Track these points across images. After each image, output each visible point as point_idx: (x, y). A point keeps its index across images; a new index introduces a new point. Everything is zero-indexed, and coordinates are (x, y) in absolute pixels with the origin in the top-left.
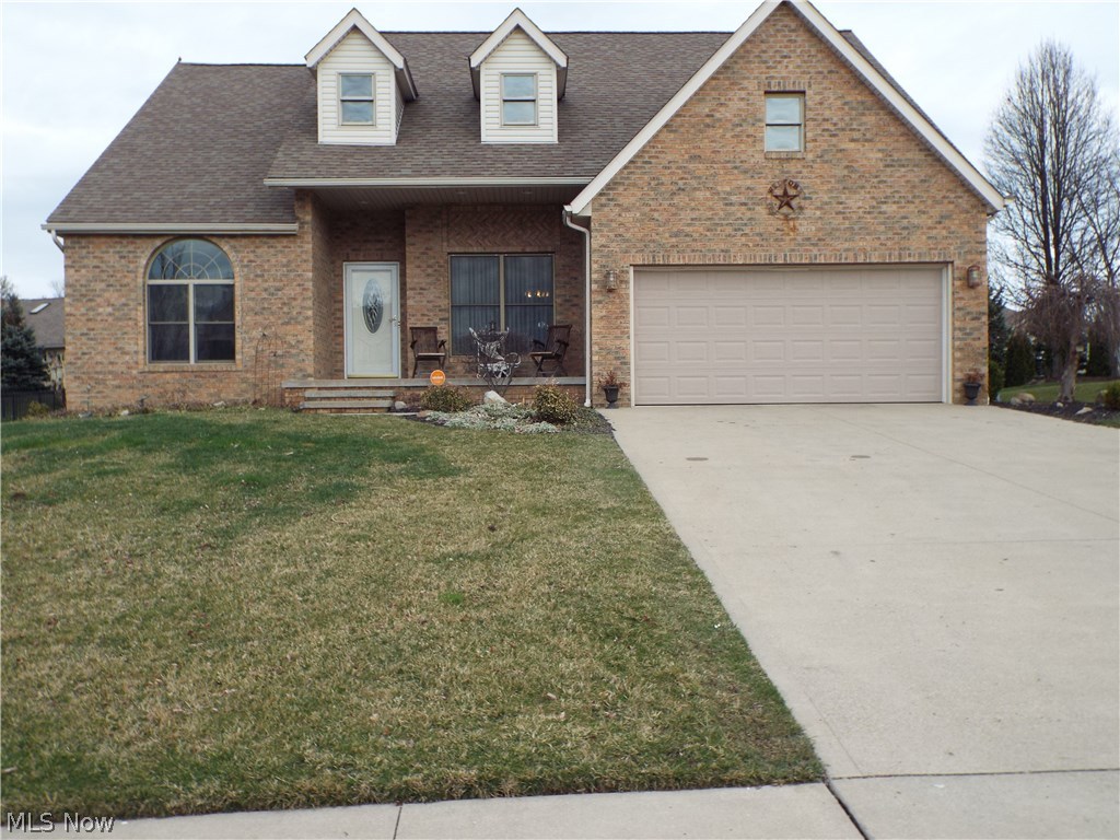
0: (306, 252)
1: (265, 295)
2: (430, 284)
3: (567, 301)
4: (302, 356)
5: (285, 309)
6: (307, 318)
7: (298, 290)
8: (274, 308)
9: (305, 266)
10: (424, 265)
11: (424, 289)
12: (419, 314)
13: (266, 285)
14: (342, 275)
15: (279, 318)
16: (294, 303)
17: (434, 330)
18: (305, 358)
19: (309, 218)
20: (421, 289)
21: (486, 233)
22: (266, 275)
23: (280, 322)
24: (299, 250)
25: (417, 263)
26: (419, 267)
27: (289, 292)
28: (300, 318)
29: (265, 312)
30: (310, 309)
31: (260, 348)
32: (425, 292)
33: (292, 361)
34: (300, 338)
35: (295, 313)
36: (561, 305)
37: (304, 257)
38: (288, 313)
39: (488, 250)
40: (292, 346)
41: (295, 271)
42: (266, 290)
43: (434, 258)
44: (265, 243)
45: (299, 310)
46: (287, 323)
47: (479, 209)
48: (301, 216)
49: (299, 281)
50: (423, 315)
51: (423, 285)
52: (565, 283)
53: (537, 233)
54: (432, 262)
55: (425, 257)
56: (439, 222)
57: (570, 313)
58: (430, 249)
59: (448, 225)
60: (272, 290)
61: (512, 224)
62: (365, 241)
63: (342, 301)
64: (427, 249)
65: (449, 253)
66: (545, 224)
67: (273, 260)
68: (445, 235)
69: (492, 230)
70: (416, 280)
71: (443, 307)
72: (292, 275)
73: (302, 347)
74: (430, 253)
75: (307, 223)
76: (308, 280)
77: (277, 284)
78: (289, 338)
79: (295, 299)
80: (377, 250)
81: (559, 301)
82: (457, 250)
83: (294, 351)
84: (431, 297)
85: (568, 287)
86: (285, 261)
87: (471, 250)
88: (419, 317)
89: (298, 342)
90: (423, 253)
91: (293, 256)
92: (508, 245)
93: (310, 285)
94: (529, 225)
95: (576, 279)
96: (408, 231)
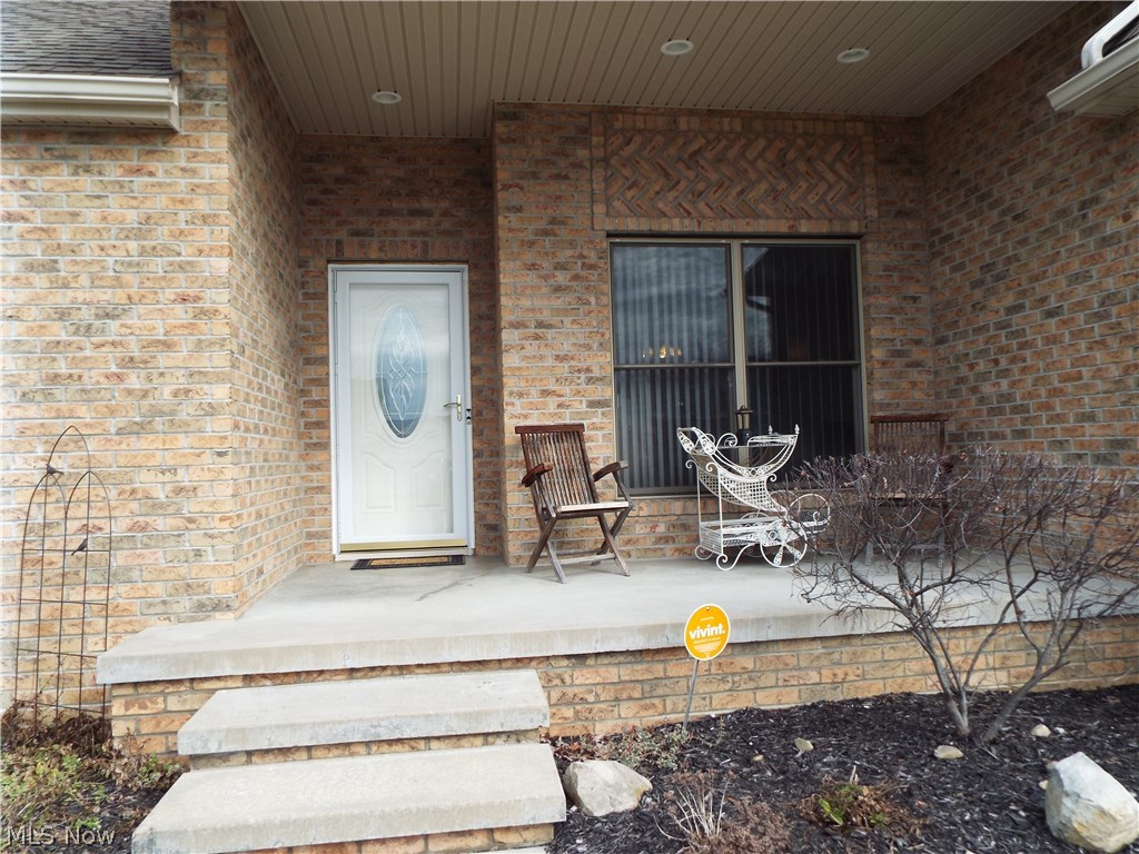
0: (209, 190)
1: (60, 332)
2: (565, 312)
3: (899, 354)
4: (193, 539)
5: (134, 381)
6: (212, 410)
7: (181, 313)
8: (92, 377)
9: (203, 235)
10: (546, 264)
11: (550, 326)
12: (534, 392)
13: (62, 298)
14: (324, 296)
15: (112, 412)
16: (163, 360)
17: (574, 433)
18: (203, 544)
19: (217, 78)
20: (540, 325)
21: (701, 186)
22: (63, 262)
23: (113, 424)
24: (183, 183)
25: (529, 257)
26: (533, 267)
27: (147, 321)
28: (187, 411)
29: (58, 392)
30: (220, 378)
31: (37, 517)
32: (550, 333)
33: (157, 557)
34: (184, 477)
35: (167, 392)
36: (884, 364)
37: (202, 205)
38: (145, 394)
39: (708, 227)
40: (157, 507)
41: (168, 250)
42: (62, 315)
43: (572, 244)
44: (64, 157)
45: (183, 383)
46: (140, 429)
47: (683, 124)
48: (189, 71)
49: (182, 283)
50: (546, 393)
51: (546, 316)
52: (893, 310)
53: (822, 187)
54: (565, 254)
55: (548, 241)
56: (582, 153)
57: (904, 385)
58: (563, 223)
59: (606, 161)
60: (86, 315)
61: (761, 164)
62: (382, 213)
63: (324, 361)
64: (553, 221)
65: (609, 235)
66: (839, 167)
67: (91, 216)
68: (598, 186)
69: (714, 177)
70: (526, 303)
71: (596, 373)
72: (158, 265)
73: (190, 507)
74: (563, 232)
75: (212, 95)
76: (215, 282)
77: (105, 296)
78: (144, 479)
79: (168, 346)
80: (413, 233)
81: (878, 353)
82: (632, 225)
83: (162, 523)
84: (567, 347)
85: (897, 318)
86: (132, 217)
87: (665, 227)
88: (535, 397)
89: (179, 491)
90: (546, 233)
91: (160, 202)
92: (757, 216)
93: (220, 298)
94: (802, 167)
95: (915, 299)
96: (502, 175)
